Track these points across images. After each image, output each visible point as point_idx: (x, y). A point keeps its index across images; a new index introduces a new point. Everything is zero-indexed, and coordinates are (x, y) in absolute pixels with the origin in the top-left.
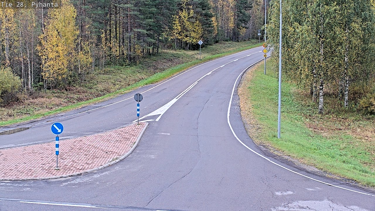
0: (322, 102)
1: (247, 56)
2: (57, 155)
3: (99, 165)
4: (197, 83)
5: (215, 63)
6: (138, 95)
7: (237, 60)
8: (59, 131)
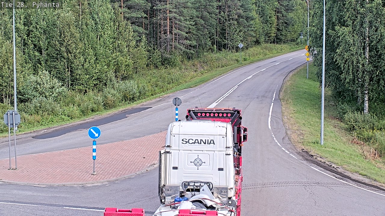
0: (367, 107)
1: (289, 59)
2: (94, 160)
3: (136, 171)
4: (237, 87)
5: (256, 67)
6: (177, 99)
7: (279, 63)
8: (97, 135)
